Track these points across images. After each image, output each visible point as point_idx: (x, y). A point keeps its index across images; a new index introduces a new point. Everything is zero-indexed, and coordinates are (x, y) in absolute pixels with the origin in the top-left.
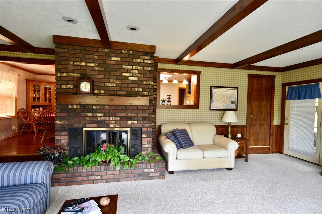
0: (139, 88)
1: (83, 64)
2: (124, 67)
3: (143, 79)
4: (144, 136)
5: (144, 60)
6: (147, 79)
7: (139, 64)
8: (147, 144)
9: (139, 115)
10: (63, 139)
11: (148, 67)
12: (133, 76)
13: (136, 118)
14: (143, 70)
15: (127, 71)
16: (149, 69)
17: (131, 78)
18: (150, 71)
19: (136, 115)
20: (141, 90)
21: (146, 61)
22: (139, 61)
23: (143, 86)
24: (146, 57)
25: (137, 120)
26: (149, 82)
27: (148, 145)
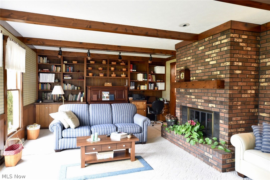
0: (217, 71)
1: (186, 59)
2: (206, 53)
3: (220, 61)
4: (221, 121)
5: (221, 40)
6: (223, 60)
7: (217, 47)
8: (224, 131)
9: (217, 99)
10: (178, 112)
11: (225, 47)
12: (212, 60)
13: (215, 102)
14: (221, 51)
15: (209, 56)
16: (226, 48)
17: (211, 63)
18: (226, 50)
19: (215, 99)
20: (218, 73)
21: (222, 42)
22: (217, 43)
23: (220, 68)
24: (223, 37)
25: (216, 104)
26: (225, 63)
27: (225, 133)
